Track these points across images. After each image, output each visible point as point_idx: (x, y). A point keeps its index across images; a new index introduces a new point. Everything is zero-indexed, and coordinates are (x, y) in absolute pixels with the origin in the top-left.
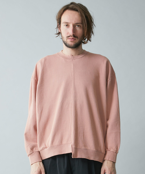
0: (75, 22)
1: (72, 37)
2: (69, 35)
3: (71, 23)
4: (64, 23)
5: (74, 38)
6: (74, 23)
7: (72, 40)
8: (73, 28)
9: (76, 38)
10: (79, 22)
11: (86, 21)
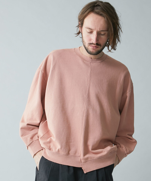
0: (100, 29)
1: (95, 45)
2: (91, 42)
3: (95, 30)
4: (88, 28)
5: (97, 46)
6: (98, 30)
7: (95, 48)
8: (96, 36)
9: (99, 46)
10: (104, 29)
11: (112, 29)
